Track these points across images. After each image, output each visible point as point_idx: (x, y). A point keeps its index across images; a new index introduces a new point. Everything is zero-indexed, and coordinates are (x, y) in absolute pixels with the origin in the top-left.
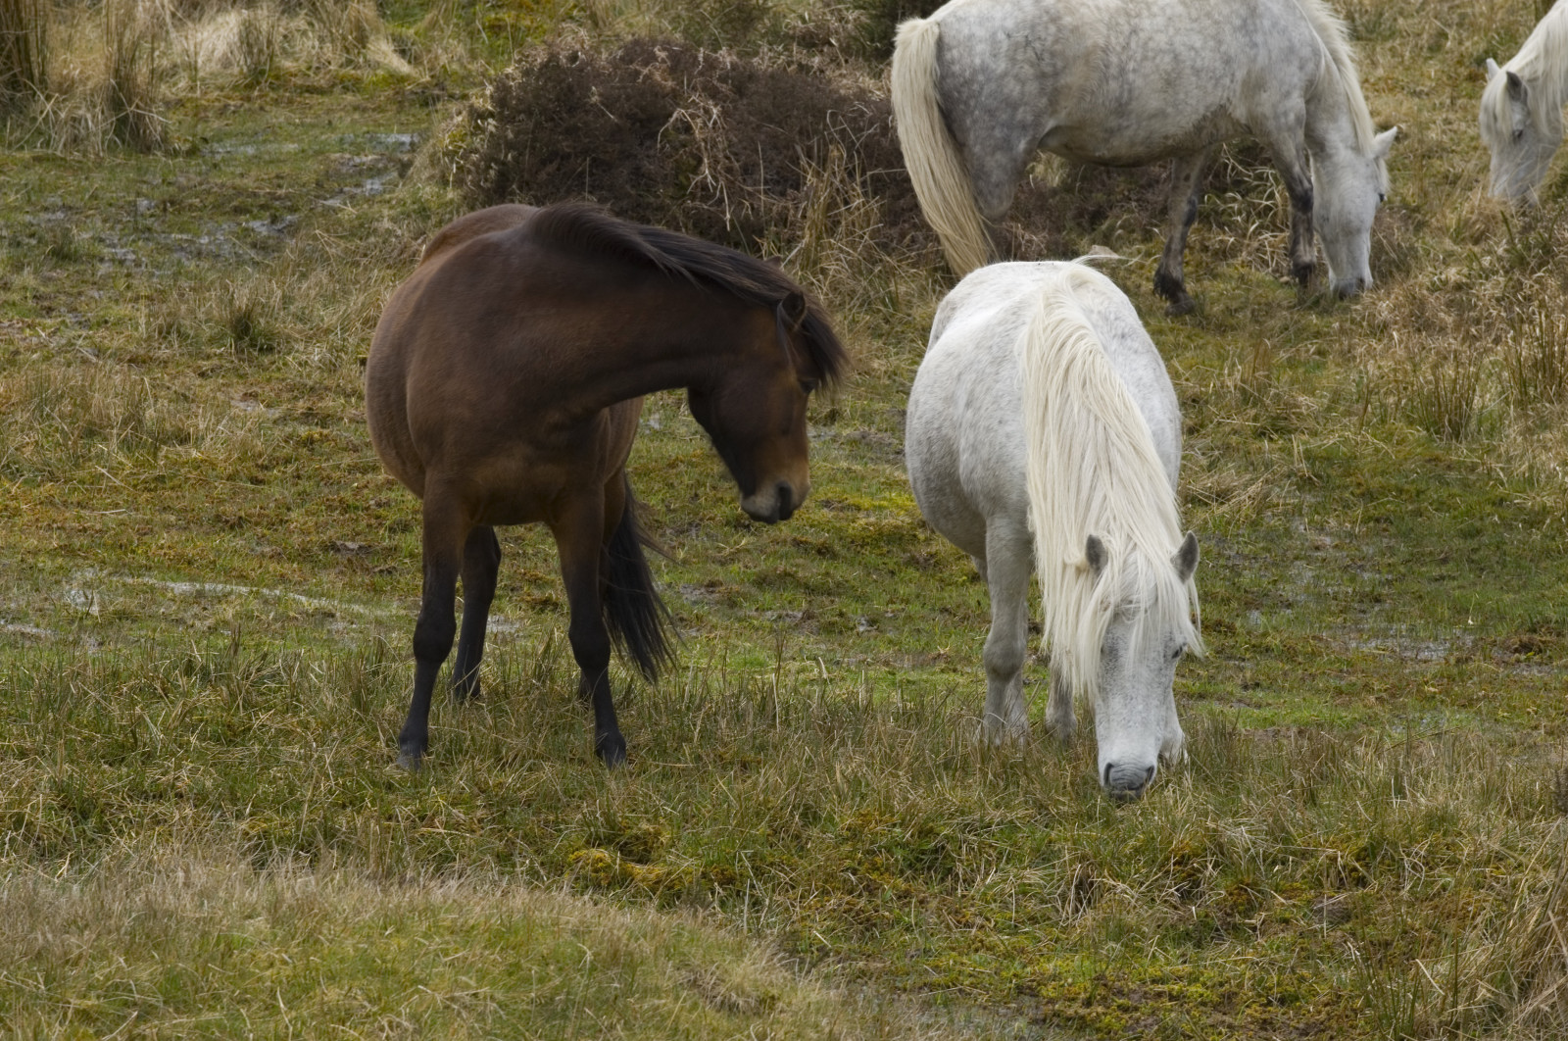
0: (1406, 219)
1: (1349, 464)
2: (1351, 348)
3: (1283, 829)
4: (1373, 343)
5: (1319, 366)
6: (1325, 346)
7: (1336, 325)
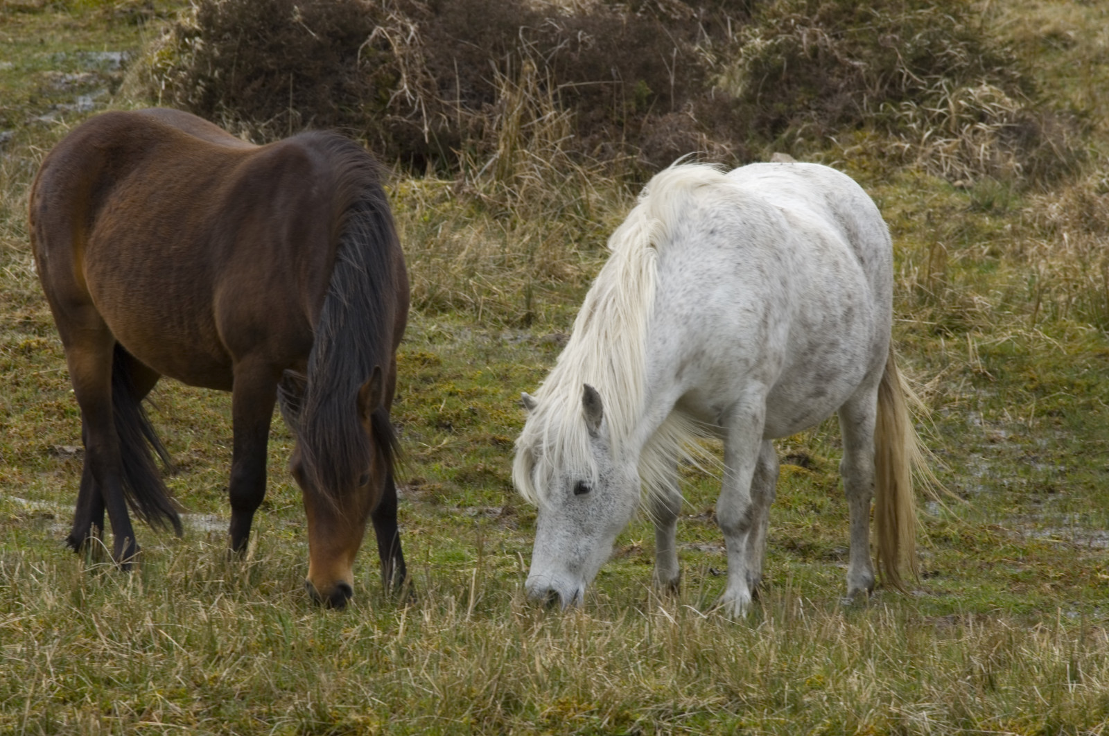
0: (1075, 123)
1: (1022, 360)
2: (1023, 248)
3: (963, 714)
4: (1044, 243)
5: (992, 266)
6: (998, 247)
7: (1009, 226)
